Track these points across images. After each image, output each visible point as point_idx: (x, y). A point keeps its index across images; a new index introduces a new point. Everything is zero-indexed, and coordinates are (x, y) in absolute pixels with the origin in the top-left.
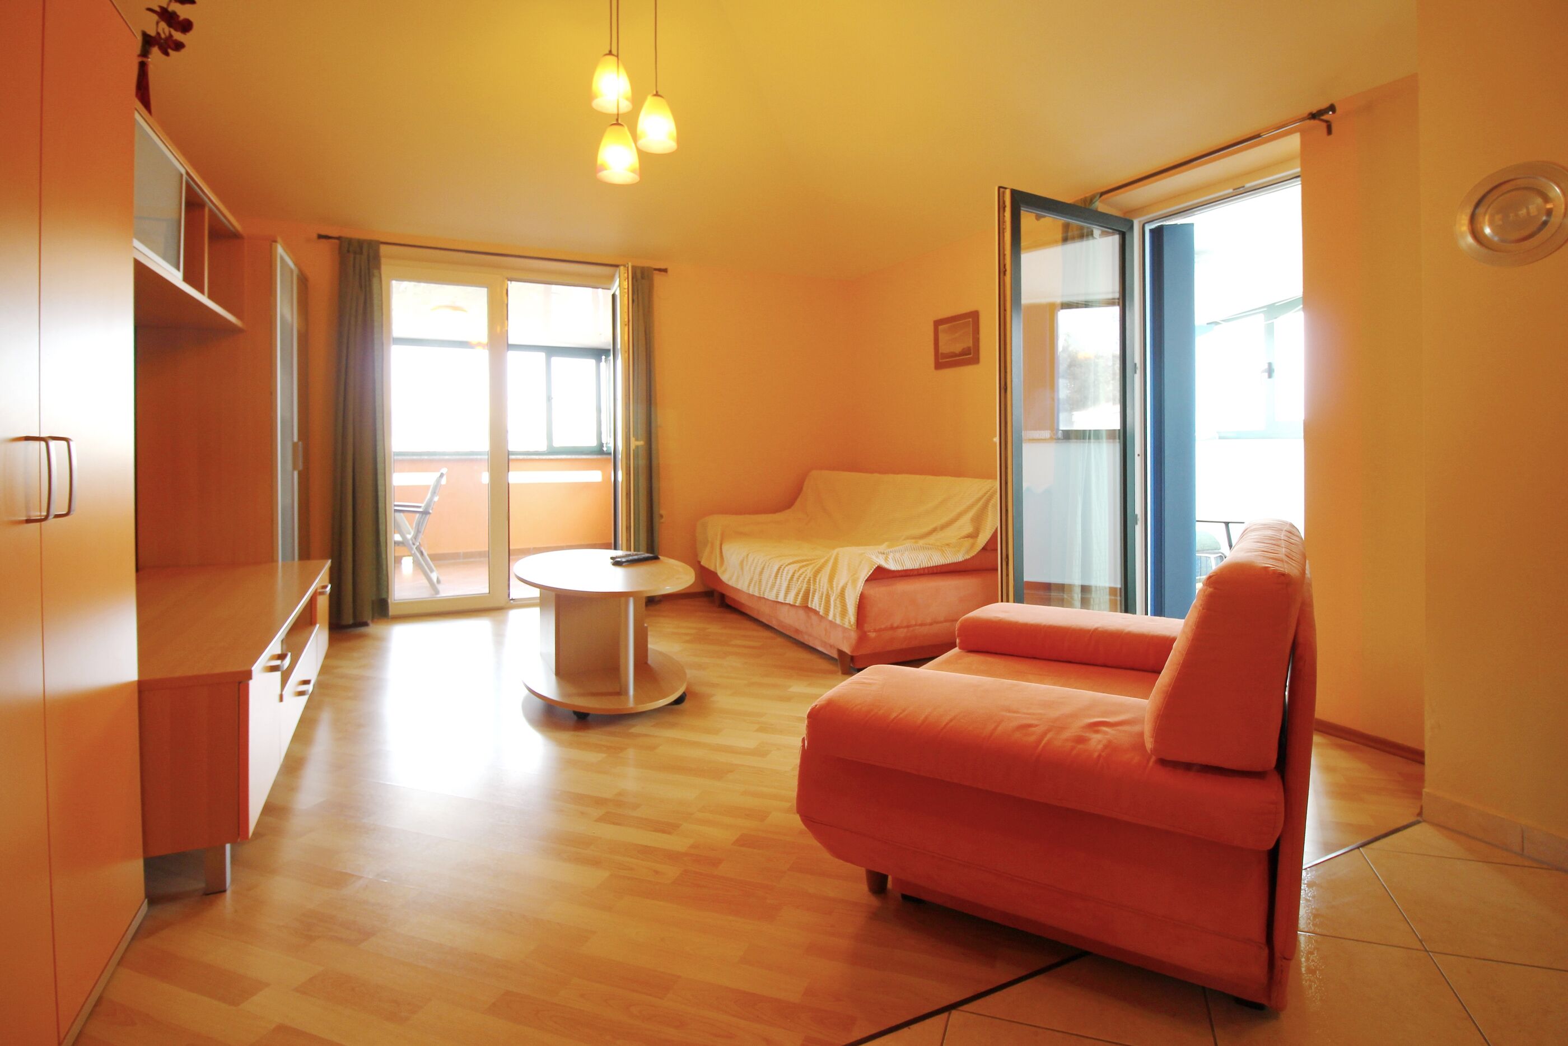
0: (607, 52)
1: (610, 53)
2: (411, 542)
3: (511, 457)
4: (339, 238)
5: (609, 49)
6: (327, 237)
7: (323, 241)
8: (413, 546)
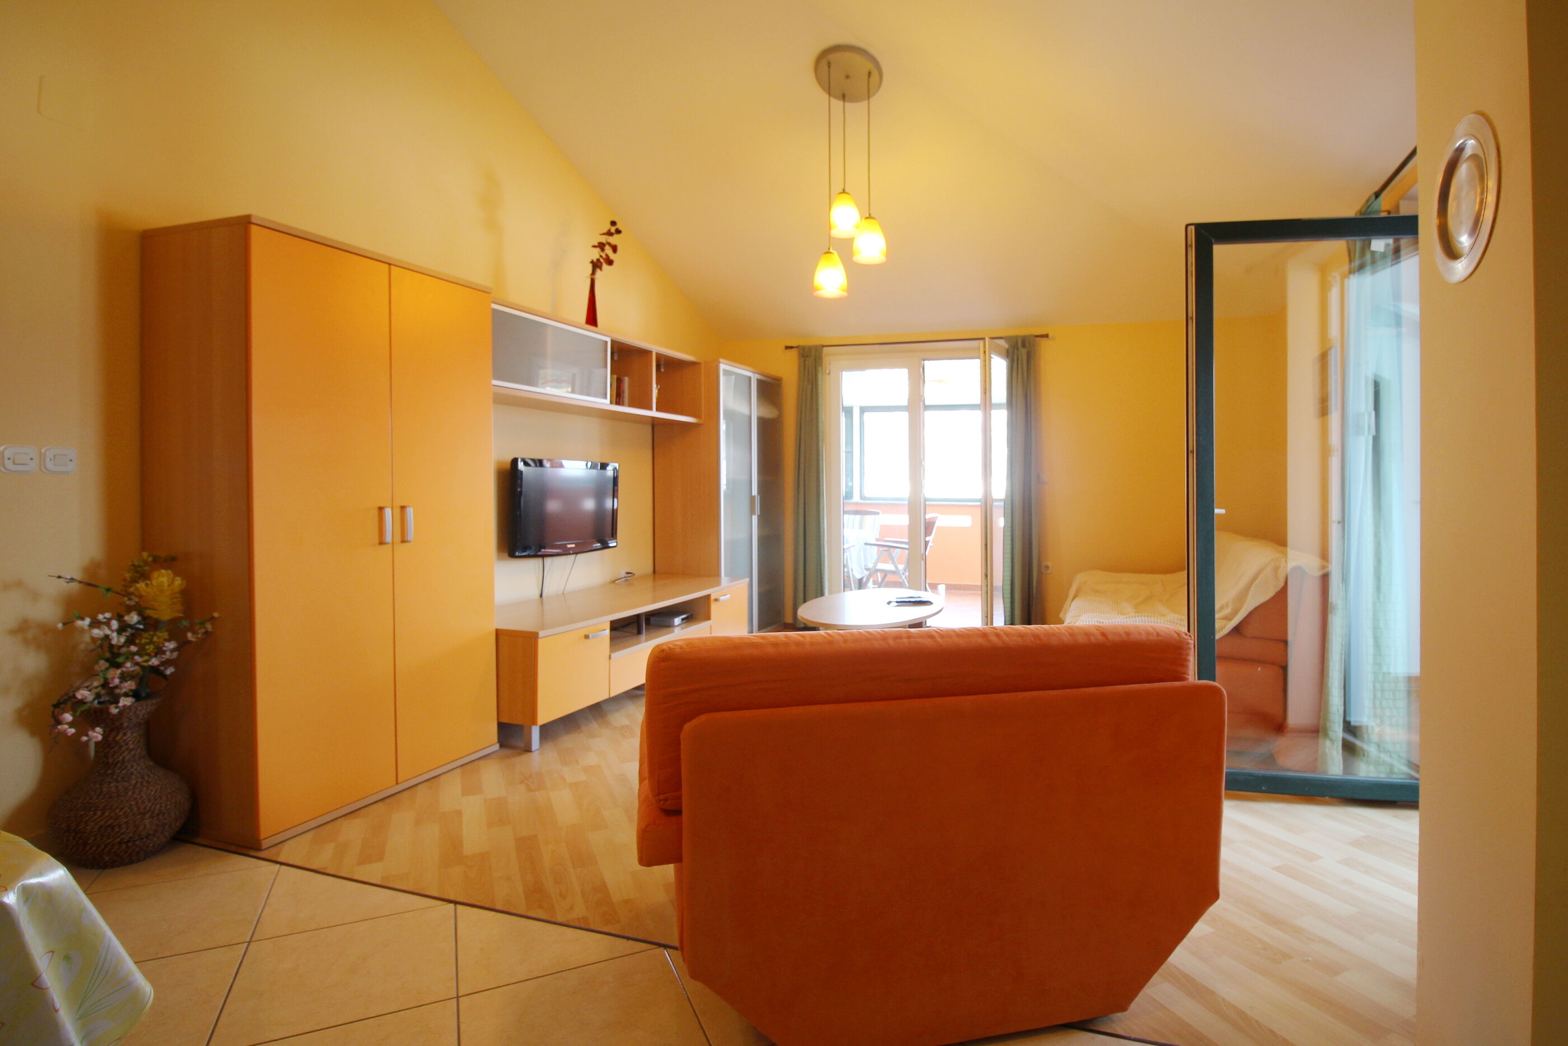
0: (841, 191)
1: (844, 192)
2: (901, 573)
3: (927, 503)
4: (797, 347)
5: (842, 188)
6: (791, 347)
7: (789, 350)
8: (902, 575)
